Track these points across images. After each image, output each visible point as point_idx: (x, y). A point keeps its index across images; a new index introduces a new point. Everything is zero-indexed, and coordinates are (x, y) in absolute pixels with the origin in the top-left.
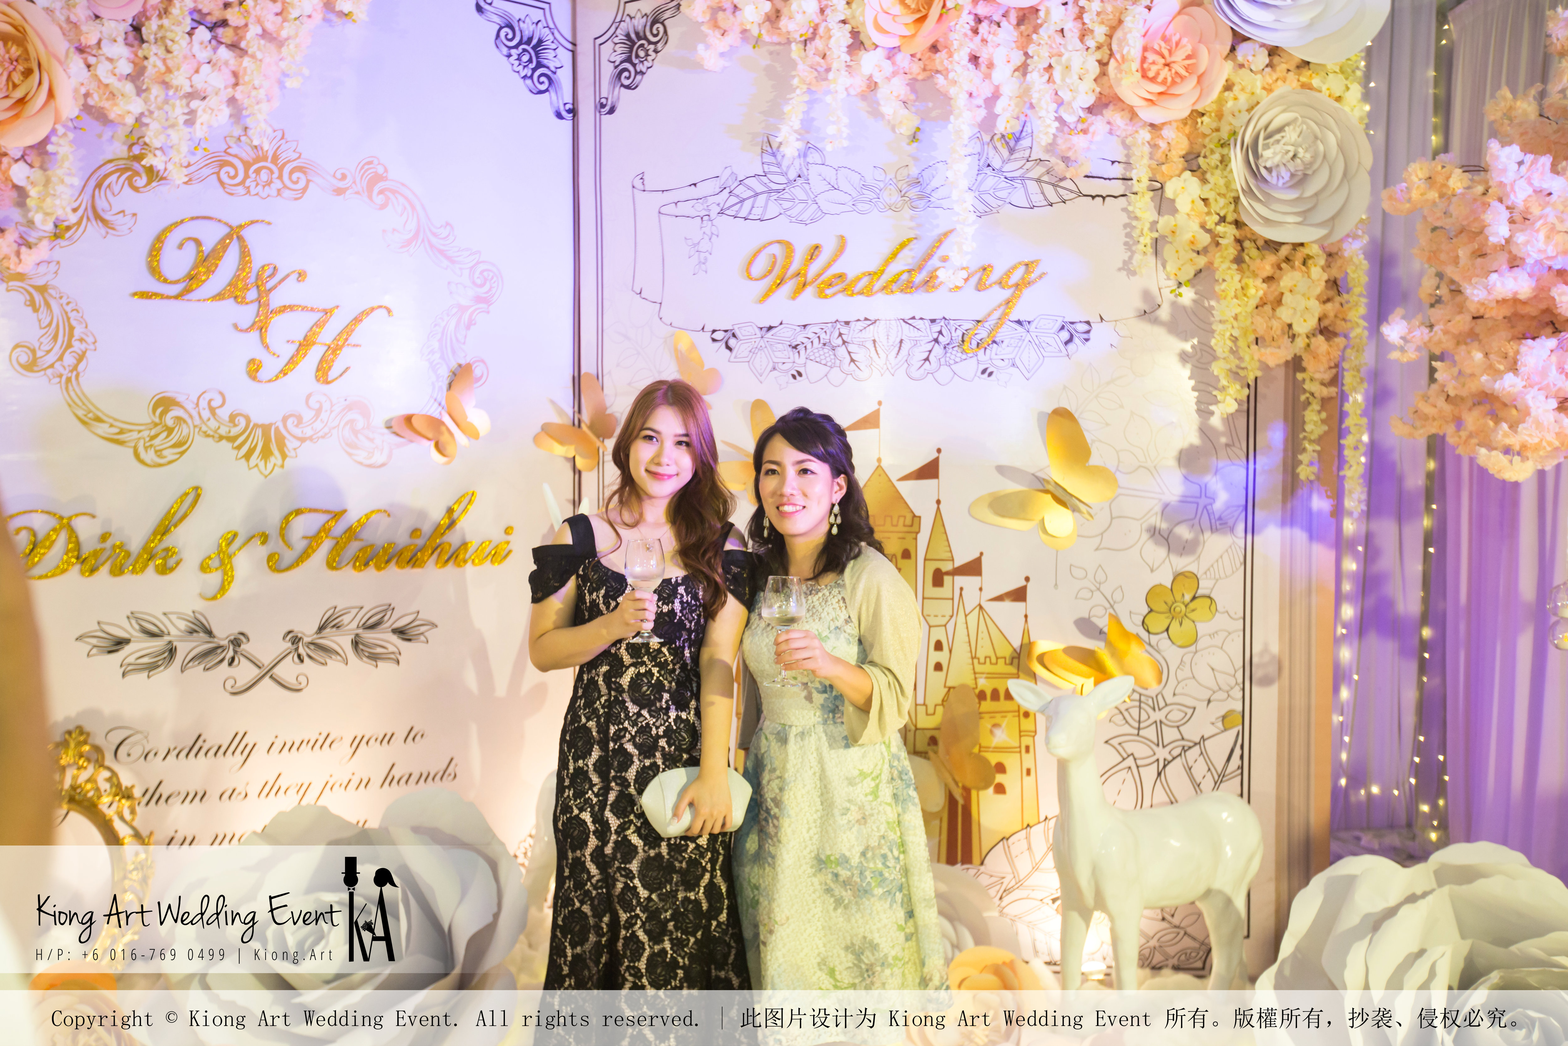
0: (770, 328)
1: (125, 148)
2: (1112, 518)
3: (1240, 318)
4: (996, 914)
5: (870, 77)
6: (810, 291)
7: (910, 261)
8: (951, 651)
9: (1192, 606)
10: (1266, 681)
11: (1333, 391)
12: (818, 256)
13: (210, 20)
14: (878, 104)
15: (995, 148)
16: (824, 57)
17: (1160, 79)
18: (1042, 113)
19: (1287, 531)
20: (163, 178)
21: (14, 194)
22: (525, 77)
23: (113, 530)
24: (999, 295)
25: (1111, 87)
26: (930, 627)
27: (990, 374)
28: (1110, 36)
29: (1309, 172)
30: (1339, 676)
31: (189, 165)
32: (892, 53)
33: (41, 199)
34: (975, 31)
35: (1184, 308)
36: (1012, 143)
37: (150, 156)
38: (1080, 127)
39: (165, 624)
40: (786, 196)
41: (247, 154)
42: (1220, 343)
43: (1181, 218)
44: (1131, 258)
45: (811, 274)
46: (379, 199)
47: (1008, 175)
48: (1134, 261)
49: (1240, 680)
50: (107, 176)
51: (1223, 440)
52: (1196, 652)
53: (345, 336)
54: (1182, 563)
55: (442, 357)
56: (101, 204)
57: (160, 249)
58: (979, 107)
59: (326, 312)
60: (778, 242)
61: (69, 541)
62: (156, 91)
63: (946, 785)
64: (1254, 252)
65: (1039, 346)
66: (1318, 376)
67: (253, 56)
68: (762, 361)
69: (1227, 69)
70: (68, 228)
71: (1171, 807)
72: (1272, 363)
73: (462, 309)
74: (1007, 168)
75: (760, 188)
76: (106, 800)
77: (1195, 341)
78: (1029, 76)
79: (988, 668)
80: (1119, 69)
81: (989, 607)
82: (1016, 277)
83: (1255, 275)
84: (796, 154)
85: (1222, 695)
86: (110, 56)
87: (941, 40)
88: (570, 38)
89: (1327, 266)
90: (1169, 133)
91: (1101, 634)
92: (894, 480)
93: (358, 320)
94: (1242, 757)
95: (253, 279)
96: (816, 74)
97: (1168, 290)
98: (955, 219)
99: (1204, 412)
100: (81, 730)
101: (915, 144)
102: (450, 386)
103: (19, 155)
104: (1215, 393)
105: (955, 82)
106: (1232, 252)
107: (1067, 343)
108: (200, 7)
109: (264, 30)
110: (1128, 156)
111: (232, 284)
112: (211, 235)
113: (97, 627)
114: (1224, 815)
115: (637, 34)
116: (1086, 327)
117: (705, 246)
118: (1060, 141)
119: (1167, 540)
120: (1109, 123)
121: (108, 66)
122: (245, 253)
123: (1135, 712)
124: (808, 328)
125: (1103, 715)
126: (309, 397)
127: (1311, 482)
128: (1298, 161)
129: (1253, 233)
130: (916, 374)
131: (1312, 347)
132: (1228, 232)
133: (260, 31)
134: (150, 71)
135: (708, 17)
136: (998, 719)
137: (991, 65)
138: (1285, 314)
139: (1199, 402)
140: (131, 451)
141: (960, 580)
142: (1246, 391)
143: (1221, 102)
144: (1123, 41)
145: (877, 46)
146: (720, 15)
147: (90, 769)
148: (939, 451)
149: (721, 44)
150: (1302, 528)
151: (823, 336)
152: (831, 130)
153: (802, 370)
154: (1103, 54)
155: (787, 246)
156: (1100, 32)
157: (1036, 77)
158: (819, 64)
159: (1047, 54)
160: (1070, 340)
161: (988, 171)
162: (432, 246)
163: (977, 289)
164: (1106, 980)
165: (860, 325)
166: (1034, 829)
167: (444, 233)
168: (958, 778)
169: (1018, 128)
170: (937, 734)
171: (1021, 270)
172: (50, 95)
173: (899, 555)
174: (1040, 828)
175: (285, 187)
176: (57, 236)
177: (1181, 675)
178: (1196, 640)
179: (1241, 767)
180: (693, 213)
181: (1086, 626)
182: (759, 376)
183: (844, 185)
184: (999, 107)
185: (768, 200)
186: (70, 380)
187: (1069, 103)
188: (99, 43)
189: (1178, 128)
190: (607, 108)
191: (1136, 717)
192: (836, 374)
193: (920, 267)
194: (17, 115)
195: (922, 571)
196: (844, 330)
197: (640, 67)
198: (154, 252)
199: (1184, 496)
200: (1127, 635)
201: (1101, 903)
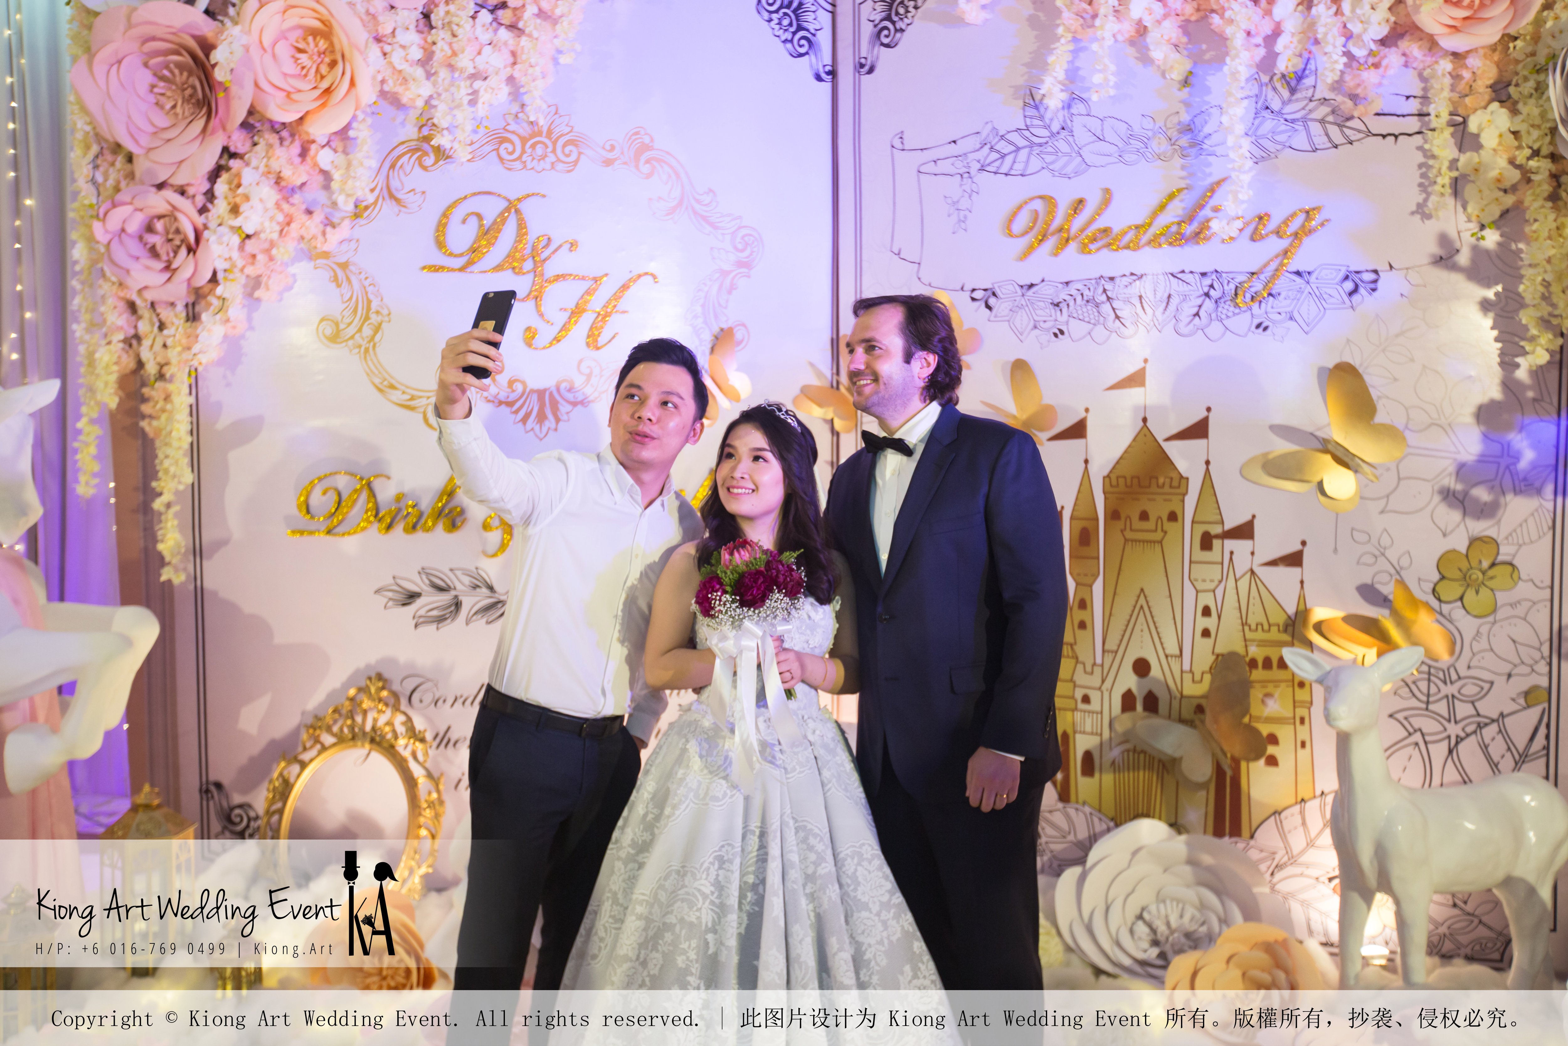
0: (1031, 286)
1: (416, 129)
2: (1399, 479)
3: (1553, 261)
4: (1266, 890)
5: (1140, 21)
6: (1073, 246)
7: (1180, 212)
8: (1219, 617)
9: (1491, 573)
12: (1081, 210)
13: (492, 2)
14: (1148, 49)
15: (1275, 89)
17: (1466, 2)
18: (1329, 49)
20: (449, 157)
21: (320, 178)
22: (785, 41)
23: (407, 489)
24: (1275, 245)
25: (1408, 15)
26: (1197, 592)
27: (1266, 329)
31: (472, 144)
33: (344, 182)
35: (1487, 252)
36: (1293, 83)
37: (439, 136)
38: (1371, 61)
39: (452, 579)
40: (1050, 149)
41: (524, 130)
42: (1529, 289)
43: (1485, 155)
44: (1426, 200)
45: (1074, 229)
46: (646, 169)
47: (1289, 117)
48: (1430, 204)
49: (1546, 653)
50: (399, 157)
51: (1530, 394)
52: (1495, 622)
53: (613, 303)
54: (1479, 527)
55: (705, 322)
56: (395, 184)
57: (445, 225)
58: (1258, 46)
59: (596, 280)
60: (1041, 197)
61: (368, 501)
62: (444, 74)
63: (1214, 755)
65: (1320, 298)
67: (530, 36)
68: (1022, 320)
70: (366, 208)
71: (1464, 789)
73: (724, 273)
74: (1288, 109)
75: (1021, 142)
76: (402, 742)
77: (1499, 288)
78: (1314, 11)
79: (1260, 635)
81: (1261, 571)
82: (1295, 225)
84: (1060, 105)
85: (1525, 670)
86: (403, 43)
90: (1473, 62)
91: (1384, 601)
92: (1160, 440)
93: (625, 287)
95: (528, 251)
96: (1082, 21)
97: (1470, 233)
98: (1230, 166)
99: (1507, 364)
100: (380, 677)
101: (1186, 90)
102: (712, 350)
103: (324, 142)
104: (1522, 343)
105: (1231, 21)
106: (1546, 188)
107: (1351, 294)
109: (540, 10)
110: (1425, 89)
111: (510, 256)
112: (491, 209)
113: (392, 581)
114: (1527, 798)
116: (1373, 276)
117: (964, 203)
118: (1347, 78)
119: (1462, 502)
120: (1404, 55)
121: (401, 53)
122: (522, 225)
123: (1423, 685)
124: (1070, 285)
125: (1387, 687)
126: (580, 362)
130: (1184, 330)
132: (1542, 167)
133: (536, 11)
134: (438, 56)
136: (1270, 688)
139: (1502, 354)
140: (421, 416)
141: (1230, 544)
142: (1560, 341)
143: (1538, 23)
147: (389, 713)
148: (1209, 409)
151: (1086, 292)
152: (1097, 79)
153: (1064, 328)
155: (1049, 201)
157: (1321, 10)
158: (1085, 11)
160: (1355, 290)
161: (1266, 114)
162: (695, 213)
163: (1253, 239)
164: (1390, 966)
165: (1125, 281)
166: (1308, 805)
167: (707, 199)
168: (1226, 748)
169: (1302, 66)
170: (1203, 702)
171: (1301, 218)
172: (352, 83)
173: (1165, 517)
174: (1317, 802)
175: (559, 160)
176: (357, 216)
177: (1476, 647)
178: (1495, 611)
179: (1547, 748)
180: (952, 170)
181: (1369, 592)
182: (1019, 334)
183: (1110, 136)
184: (1280, 45)
185: (1030, 154)
186: (368, 350)
187: (1359, 36)
188: (393, 32)
189: (1485, 56)
190: (866, 68)
191: (1425, 691)
192: (1099, 332)
193: (1190, 218)
194: (323, 105)
195: (1189, 534)
196: (1108, 286)
197: (900, 25)
198: (441, 227)
199: (1482, 455)
200: (1414, 603)
201: (1385, 884)
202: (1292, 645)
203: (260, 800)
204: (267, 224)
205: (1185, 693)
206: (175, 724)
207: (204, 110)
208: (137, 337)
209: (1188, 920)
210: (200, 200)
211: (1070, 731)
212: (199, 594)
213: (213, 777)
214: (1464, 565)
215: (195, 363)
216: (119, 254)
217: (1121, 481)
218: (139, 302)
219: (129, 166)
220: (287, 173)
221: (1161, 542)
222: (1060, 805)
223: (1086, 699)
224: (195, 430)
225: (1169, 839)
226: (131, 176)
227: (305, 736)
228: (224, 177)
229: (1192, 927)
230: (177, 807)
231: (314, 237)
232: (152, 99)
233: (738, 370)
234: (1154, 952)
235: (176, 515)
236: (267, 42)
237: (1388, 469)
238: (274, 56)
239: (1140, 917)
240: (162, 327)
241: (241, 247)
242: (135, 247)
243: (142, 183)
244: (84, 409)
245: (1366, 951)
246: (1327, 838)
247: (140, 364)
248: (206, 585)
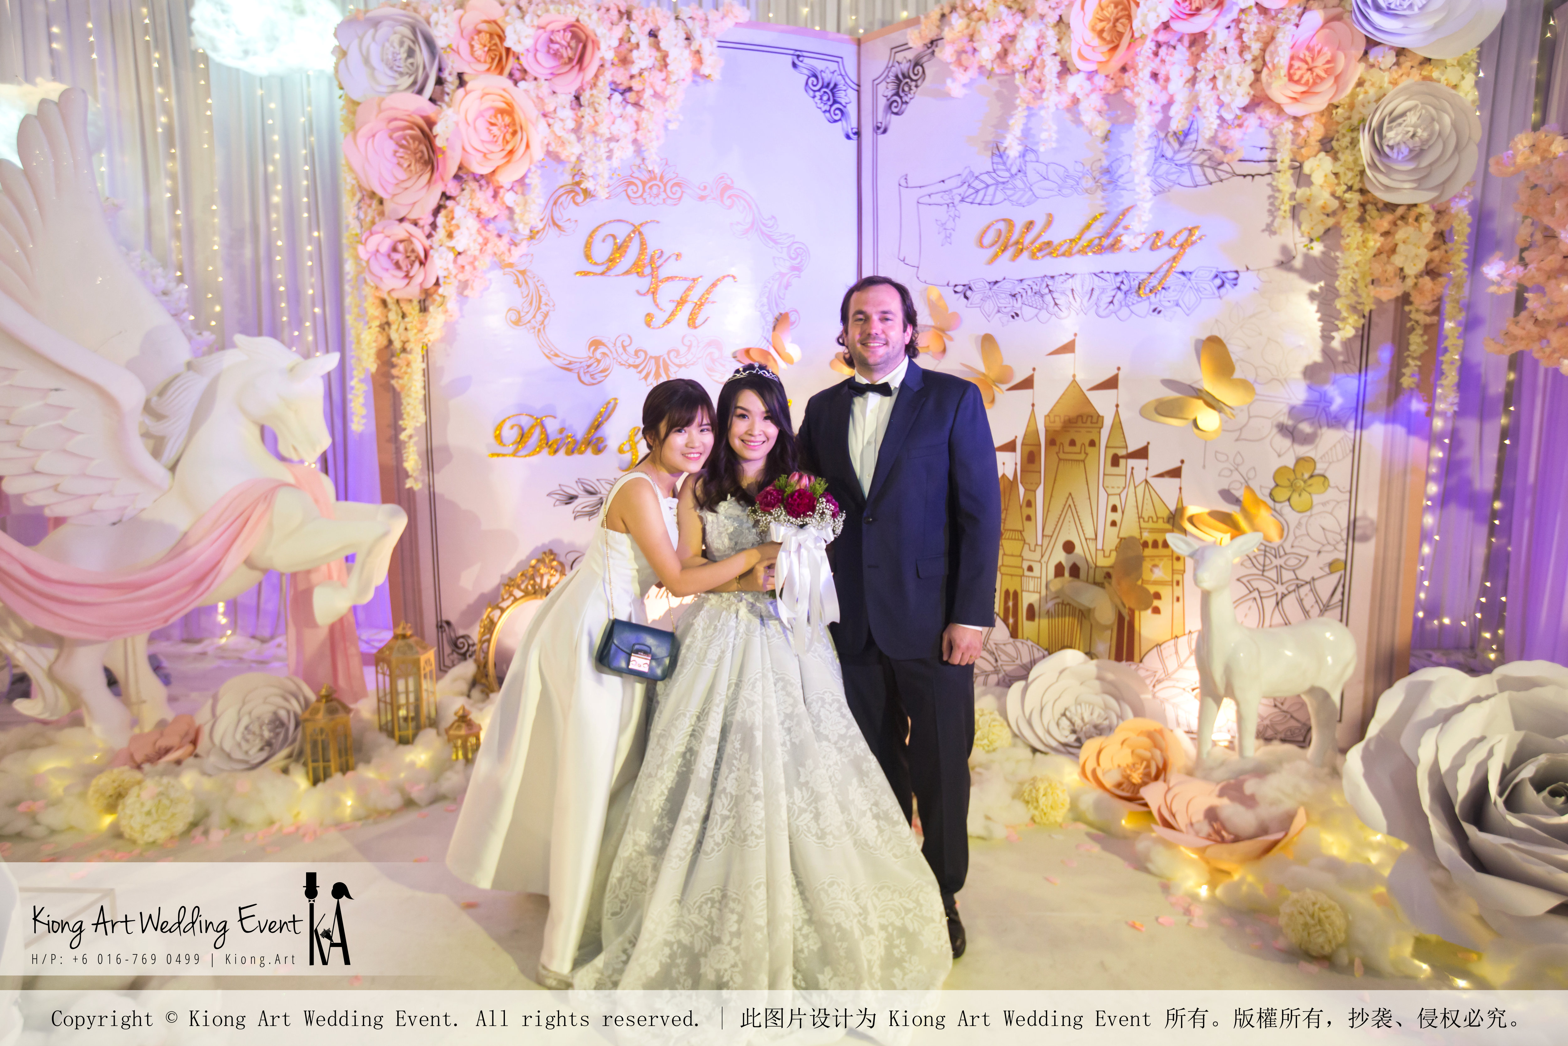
0: (996, 282)
1: (571, 178)
2: (1250, 417)
3: (1360, 264)
4: (1150, 696)
5: (1074, 95)
6: (1026, 254)
7: (1100, 230)
8: (1123, 513)
9: (1310, 482)
10: (1365, 538)
11: (1435, 319)
12: (1032, 229)
13: (622, 87)
14: (1079, 114)
15: (1169, 142)
16: (1040, 81)
17: (1303, 81)
18: (1207, 114)
19: (1390, 427)
20: (593, 196)
21: (507, 212)
22: (825, 112)
23: (567, 425)
24: (1168, 253)
25: (1263, 90)
26: (1108, 495)
27: (1159, 312)
28: (1264, 50)
29: (1425, 147)
30: (1425, 536)
31: (609, 186)
32: (1091, 75)
33: (523, 214)
34: (1156, 54)
35: (1314, 258)
36: (1182, 138)
37: (586, 181)
38: (1236, 122)
39: (598, 487)
40: (1010, 186)
41: (645, 176)
42: (1342, 284)
43: (1315, 189)
44: (1273, 221)
45: (1027, 242)
46: (728, 202)
47: (1178, 162)
48: (1276, 224)
49: (1345, 537)
50: (560, 197)
51: (1341, 358)
52: (1311, 516)
53: (706, 296)
54: (1303, 450)
55: (770, 309)
56: (557, 215)
57: (591, 244)
58: (1157, 112)
59: (694, 280)
60: (1003, 220)
61: (542, 433)
62: (589, 138)
63: (1116, 606)
64: (1374, 213)
65: (1198, 290)
66: (1423, 308)
67: (648, 110)
68: (989, 306)
69: (1360, 69)
70: (538, 232)
71: (1286, 628)
72: (1384, 298)
73: (783, 275)
74: (1178, 157)
75: (990, 181)
77: (1322, 284)
78: (1197, 86)
79: (1151, 525)
80: (1270, 75)
81: (1152, 481)
82: (1181, 239)
83: (1374, 231)
84: (1017, 155)
85: (1330, 548)
86: (561, 117)
87: (1130, 63)
88: (855, 81)
89: (1437, 221)
90: (1308, 123)
91: (1237, 501)
92: (1084, 390)
93: (714, 285)
94: (1343, 594)
95: (647, 261)
96: (1033, 95)
97: (1303, 245)
98: (1136, 197)
99: (1326, 337)
100: (551, 552)
101: (1106, 144)
102: (774, 328)
103: (509, 187)
104: (1337, 322)
105: (1139, 94)
106: (1357, 213)
107: (1219, 287)
108: (616, 79)
109: (655, 92)
110: (1274, 143)
111: (635, 264)
112: (622, 231)
113: (559, 488)
114: (1328, 635)
115: (903, 75)
116: (1234, 275)
117: (950, 225)
118: (1220, 134)
119: (1292, 433)
120: (1260, 118)
121: (560, 124)
122: (643, 244)
123: (1261, 559)
124: (1024, 282)
125: (1237, 560)
126: (684, 337)
127: (1412, 389)
128: (1417, 139)
129: (1375, 198)
130: (1102, 313)
131: (1419, 285)
132: (1354, 198)
133: (652, 92)
134: (586, 126)
135: (954, 58)
136: (1157, 561)
137: (1167, 79)
138: (1398, 260)
139: (1323, 330)
140: (576, 376)
141: (1132, 462)
142: (1362, 321)
143: (1353, 95)
144: (1274, 54)
145: (1079, 71)
146: (964, 56)
147: (558, 575)
148: (1119, 369)
149: (963, 77)
150: (1402, 424)
151: (1034, 287)
152: (1044, 136)
153: (1019, 312)
154: (1257, 65)
155: (1009, 223)
156: (1256, 47)
157: (1203, 86)
158: (1035, 87)
159: (1212, 68)
160: (1222, 285)
161: (1163, 160)
162: (762, 233)
163: (1152, 249)
164: (1231, 746)
165: (1062, 278)
166: (1180, 640)
167: (770, 223)
168: (1125, 602)
169: (1187, 126)
170: (1110, 570)
171: (1185, 234)
172: (528, 146)
173: (1087, 444)
174: (1185, 638)
175: (669, 197)
176: (532, 237)
177: (1298, 532)
178: (1311, 508)
179: (1342, 601)
180: (942, 201)
181: (1227, 495)
182: (987, 316)
183: (1052, 176)
184: (1173, 112)
185: (996, 190)
186: (540, 331)
187: (1229, 105)
188: (555, 111)
189: (1316, 119)
190: (881, 129)
191: (1262, 562)
192: (1043, 315)
193: (1107, 235)
194: (508, 162)
195: (1103, 455)
196: (1050, 282)
197: (905, 99)
198: (588, 245)
199: (1307, 401)
200: (1258, 502)
201: (1230, 692)
202: (1172, 531)
203: (475, 634)
204: (472, 245)
205: (1099, 564)
206: (419, 583)
207: (430, 167)
208: (388, 324)
209: (1095, 716)
210: (427, 229)
211: (1019, 591)
212: (432, 497)
213: (444, 618)
214: (1292, 477)
215: (426, 340)
216: (376, 268)
217: (1057, 419)
218: (389, 300)
219: (380, 207)
220: (484, 209)
221: (1083, 461)
222: (1011, 640)
223: (1030, 569)
224: (427, 386)
225: (1085, 662)
226: (382, 214)
227: (503, 591)
228: (443, 213)
229: (1098, 722)
230: (422, 636)
231: (503, 253)
232: (395, 160)
233: (792, 342)
234: (1072, 738)
235: (416, 444)
236: (470, 119)
237: (1242, 410)
238: (475, 128)
239: (1064, 715)
240: (404, 316)
241: (455, 261)
242: (387, 263)
243: (390, 218)
244: (355, 373)
245: (1214, 737)
246: (1192, 662)
247: (390, 342)
248: (436, 490)
